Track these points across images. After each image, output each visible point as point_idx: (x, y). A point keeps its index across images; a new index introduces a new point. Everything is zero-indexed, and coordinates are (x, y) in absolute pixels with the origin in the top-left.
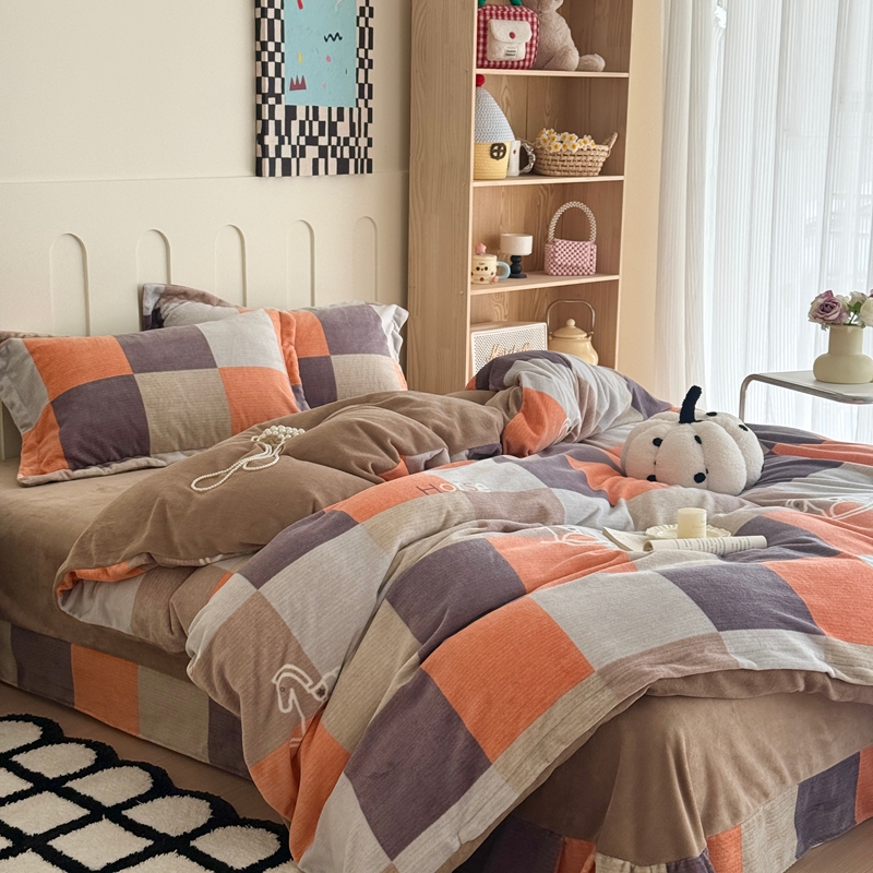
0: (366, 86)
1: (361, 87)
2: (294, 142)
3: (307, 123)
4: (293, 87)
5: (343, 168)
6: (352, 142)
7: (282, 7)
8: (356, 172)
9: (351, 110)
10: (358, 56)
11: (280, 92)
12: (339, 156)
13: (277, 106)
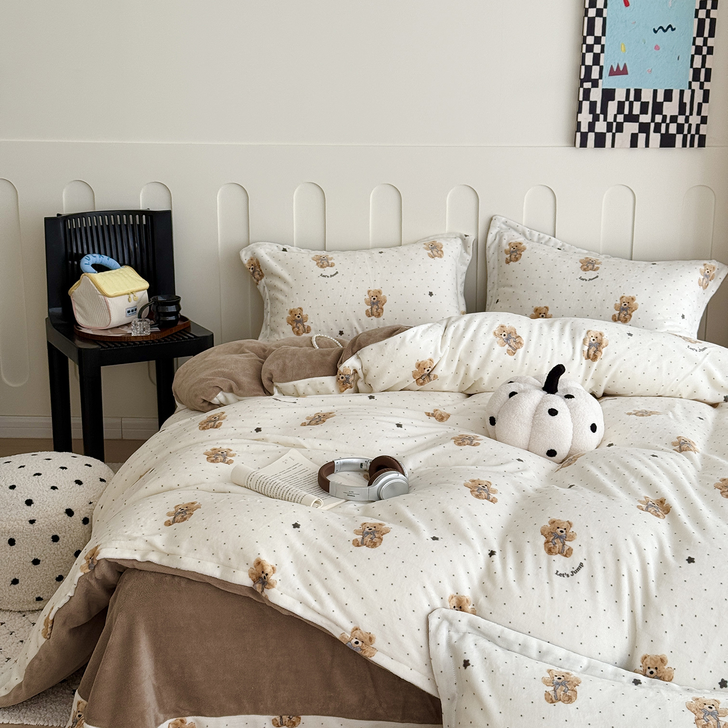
0: (703, 71)
1: (696, 73)
2: (610, 119)
3: (627, 104)
4: (612, 73)
5: (667, 141)
6: (681, 119)
7: (605, 6)
8: (684, 145)
9: (682, 92)
10: (694, 44)
11: (597, 77)
12: (663, 131)
13: (593, 90)
